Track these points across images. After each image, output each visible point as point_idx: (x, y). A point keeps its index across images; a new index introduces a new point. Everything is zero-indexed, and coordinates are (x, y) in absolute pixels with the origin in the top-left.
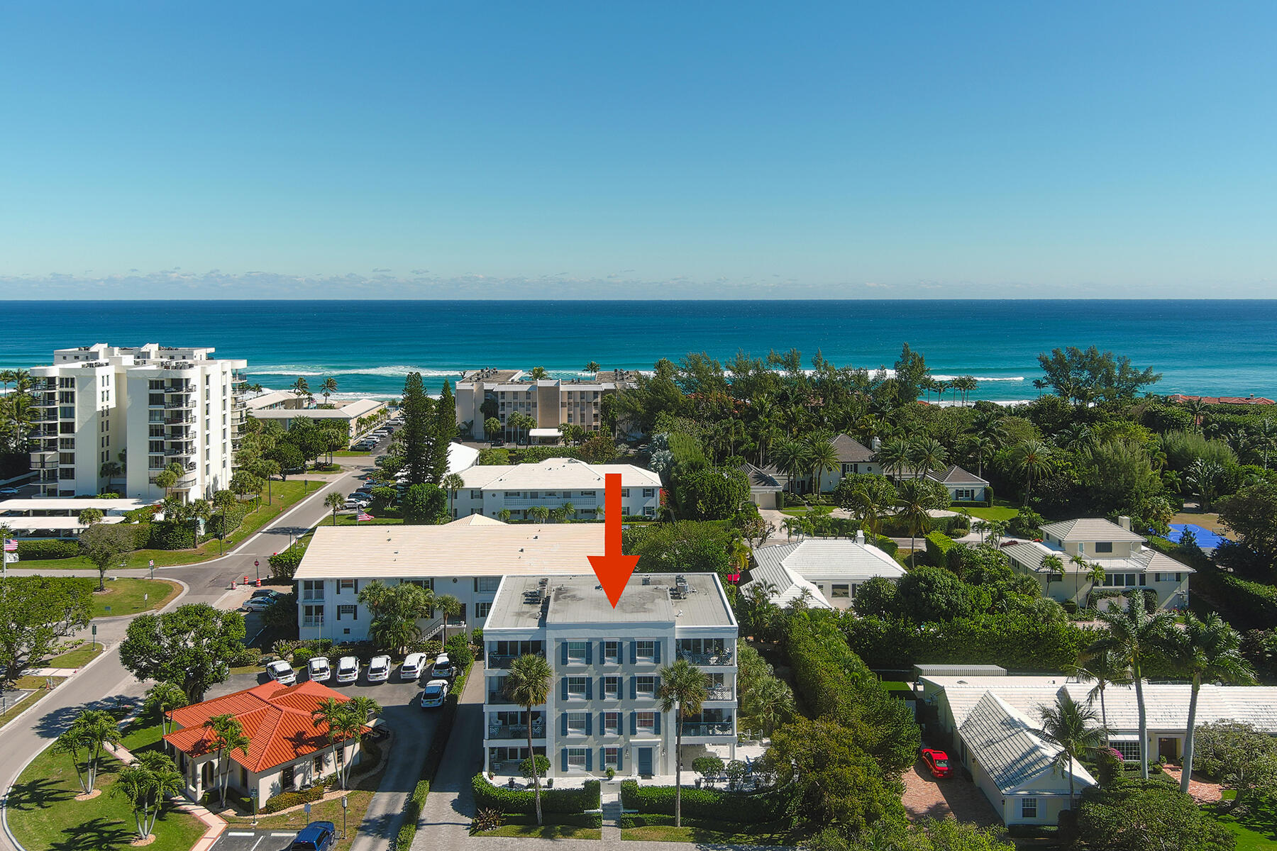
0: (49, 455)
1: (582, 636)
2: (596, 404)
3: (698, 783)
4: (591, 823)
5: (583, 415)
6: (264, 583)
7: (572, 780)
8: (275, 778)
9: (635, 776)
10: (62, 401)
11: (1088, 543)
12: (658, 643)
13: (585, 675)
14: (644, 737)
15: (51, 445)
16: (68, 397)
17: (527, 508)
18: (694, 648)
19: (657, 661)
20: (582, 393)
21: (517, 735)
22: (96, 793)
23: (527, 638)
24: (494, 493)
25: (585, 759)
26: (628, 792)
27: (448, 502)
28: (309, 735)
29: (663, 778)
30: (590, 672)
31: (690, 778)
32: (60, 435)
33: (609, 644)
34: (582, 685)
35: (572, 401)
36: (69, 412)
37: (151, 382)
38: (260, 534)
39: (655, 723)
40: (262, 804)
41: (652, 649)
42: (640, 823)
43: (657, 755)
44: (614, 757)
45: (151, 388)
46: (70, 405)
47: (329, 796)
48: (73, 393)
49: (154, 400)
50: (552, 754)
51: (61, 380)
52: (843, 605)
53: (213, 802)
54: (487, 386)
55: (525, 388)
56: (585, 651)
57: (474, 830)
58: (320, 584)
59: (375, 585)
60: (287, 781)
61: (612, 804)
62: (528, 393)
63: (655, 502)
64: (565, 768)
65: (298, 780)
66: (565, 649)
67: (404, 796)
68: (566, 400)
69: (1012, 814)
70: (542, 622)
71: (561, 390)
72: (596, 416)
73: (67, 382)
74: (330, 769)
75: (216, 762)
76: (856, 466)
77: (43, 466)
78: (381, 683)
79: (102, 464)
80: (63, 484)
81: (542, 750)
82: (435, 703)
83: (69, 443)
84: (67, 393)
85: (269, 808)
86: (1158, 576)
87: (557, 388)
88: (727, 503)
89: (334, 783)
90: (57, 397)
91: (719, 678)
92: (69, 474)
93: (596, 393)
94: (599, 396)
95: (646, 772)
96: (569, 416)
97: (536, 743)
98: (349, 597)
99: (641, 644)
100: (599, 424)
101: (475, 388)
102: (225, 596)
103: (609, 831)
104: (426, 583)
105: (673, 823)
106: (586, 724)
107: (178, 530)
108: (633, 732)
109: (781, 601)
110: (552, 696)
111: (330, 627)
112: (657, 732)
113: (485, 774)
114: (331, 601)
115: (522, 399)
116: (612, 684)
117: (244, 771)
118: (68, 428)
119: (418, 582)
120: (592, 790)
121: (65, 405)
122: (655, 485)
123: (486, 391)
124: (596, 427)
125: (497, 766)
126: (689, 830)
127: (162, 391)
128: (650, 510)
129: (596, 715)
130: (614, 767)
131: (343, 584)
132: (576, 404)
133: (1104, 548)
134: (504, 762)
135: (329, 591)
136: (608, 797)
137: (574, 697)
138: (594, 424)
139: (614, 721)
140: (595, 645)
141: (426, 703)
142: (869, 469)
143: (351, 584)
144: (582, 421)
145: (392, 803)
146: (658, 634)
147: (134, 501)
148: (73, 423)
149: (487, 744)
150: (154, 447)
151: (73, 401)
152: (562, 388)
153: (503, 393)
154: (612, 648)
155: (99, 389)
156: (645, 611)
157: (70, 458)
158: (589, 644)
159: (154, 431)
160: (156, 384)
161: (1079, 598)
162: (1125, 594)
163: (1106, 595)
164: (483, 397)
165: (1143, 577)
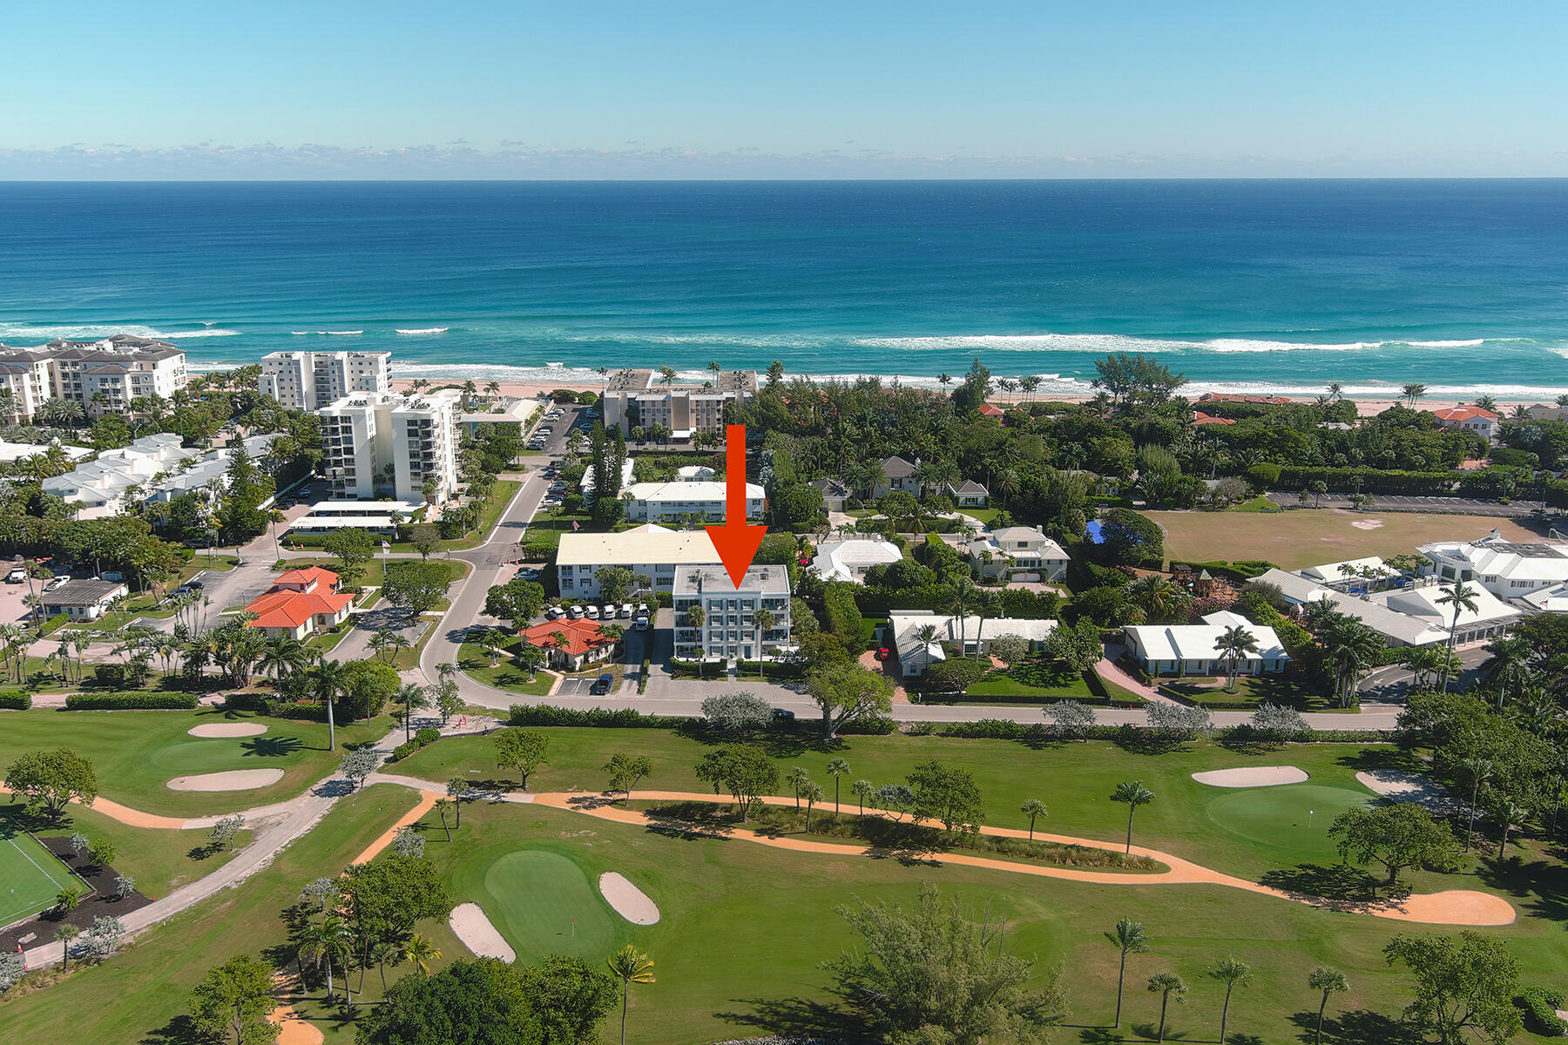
0: (339, 470)
1: (718, 598)
2: (719, 410)
3: (771, 660)
4: (724, 675)
5: (708, 420)
6: (520, 562)
7: (715, 659)
8: (582, 657)
9: (743, 657)
10: (343, 433)
11: (1013, 543)
12: (753, 601)
13: (720, 614)
14: (747, 641)
15: (338, 463)
16: (347, 430)
17: (677, 513)
18: (770, 603)
19: (753, 608)
20: (707, 401)
21: (689, 640)
22: (498, 665)
23: (693, 598)
24: (654, 503)
25: (720, 650)
26: (739, 663)
27: (625, 508)
28: (592, 640)
29: (755, 659)
30: (722, 613)
31: (766, 658)
32: (344, 456)
33: (730, 601)
34: (719, 619)
35: (699, 408)
36: (349, 440)
37: (408, 421)
38: (498, 527)
39: (752, 635)
40: (577, 669)
41: (751, 603)
42: (745, 675)
43: (753, 649)
44: (734, 650)
45: (409, 425)
46: (349, 435)
47: (604, 666)
48: (350, 427)
49: (411, 433)
50: (705, 648)
51: (342, 417)
52: (859, 580)
53: (554, 667)
54: (631, 395)
55: (662, 397)
56: (720, 604)
57: (673, 678)
58: (570, 567)
59: (602, 569)
60: (586, 660)
61: (732, 669)
62: (664, 401)
63: (760, 509)
64: (711, 655)
65: (591, 659)
66: (710, 603)
67: (639, 666)
68: (694, 408)
69: (906, 672)
70: (700, 591)
71: (690, 399)
72: (719, 420)
74: (602, 656)
75: (553, 651)
76: (901, 480)
77: (335, 478)
78: (611, 619)
79: (375, 475)
80: (348, 490)
81: (701, 647)
82: (644, 628)
83: (351, 462)
84: (346, 427)
85: (581, 670)
86: (1049, 561)
87: (687, 398)
88: (806, 511)
89: (606, 661)
90: (340, 431)
91: (782, 616)
92: (353, 482)
93: (719, 402)
94: (722, 403)
95: (748, 656)
96: (697, 419)
97: (698, 644)
98: (586, 575)
99: (745, 601)
100: (721, 426)
101: (620, 397)
102: (500, 570)
103: (731, 678)
104: (630, 567)
105: (759, 675)
106: (721, 636)
107: (453, 527)
108: (742, 639)
109: (824, 577)
110: (705, 623)
111: (578, 590)
112: (753, 639)
113: (675, 657)
114: (577, 577)
115: (659, 406)
116: (733, 619)
117: (566, 655)
118: (349, 451)
119: (625, 567)
120: (724, 663)
121: (345, 435)
122: (760, 497)
123: (629, 399)
124: (719, 429)
125: (680, 653)
126: (766, 678)
127: (417, 428)
128: (757, 514)
129: (725, 632)
130: (733, 654)
131: (583, 567)
132: (703, 411)
133: (1023, 545)
134: (683, 651)
135: (575, 571)
136: (731, 666)
137: (714, 624)
138: (717, 426)
139: (734, 635)
140: (724, 601)
141: (639, 629)
142: (910, 482)
143: (588, 567)
144: (708, 424)
145: (633, 668)
146: (754, 596)
147: (406, 503)
148: (352, 448)
149: (675, 644)
150: (414, 465)
151: (351, 433)
152: (692, 398)
153: (643, 402)
154: (732, 603)
155: (368, 423)
156: (748, 586)
157: (352, 472)
158: (722, 601)
159: (412, 455)
160: (411, 423)
161: (1001, 574)
162: (1028, 571)
163: (1016, 572)
164: (627, 404)
165: (1040, 562)
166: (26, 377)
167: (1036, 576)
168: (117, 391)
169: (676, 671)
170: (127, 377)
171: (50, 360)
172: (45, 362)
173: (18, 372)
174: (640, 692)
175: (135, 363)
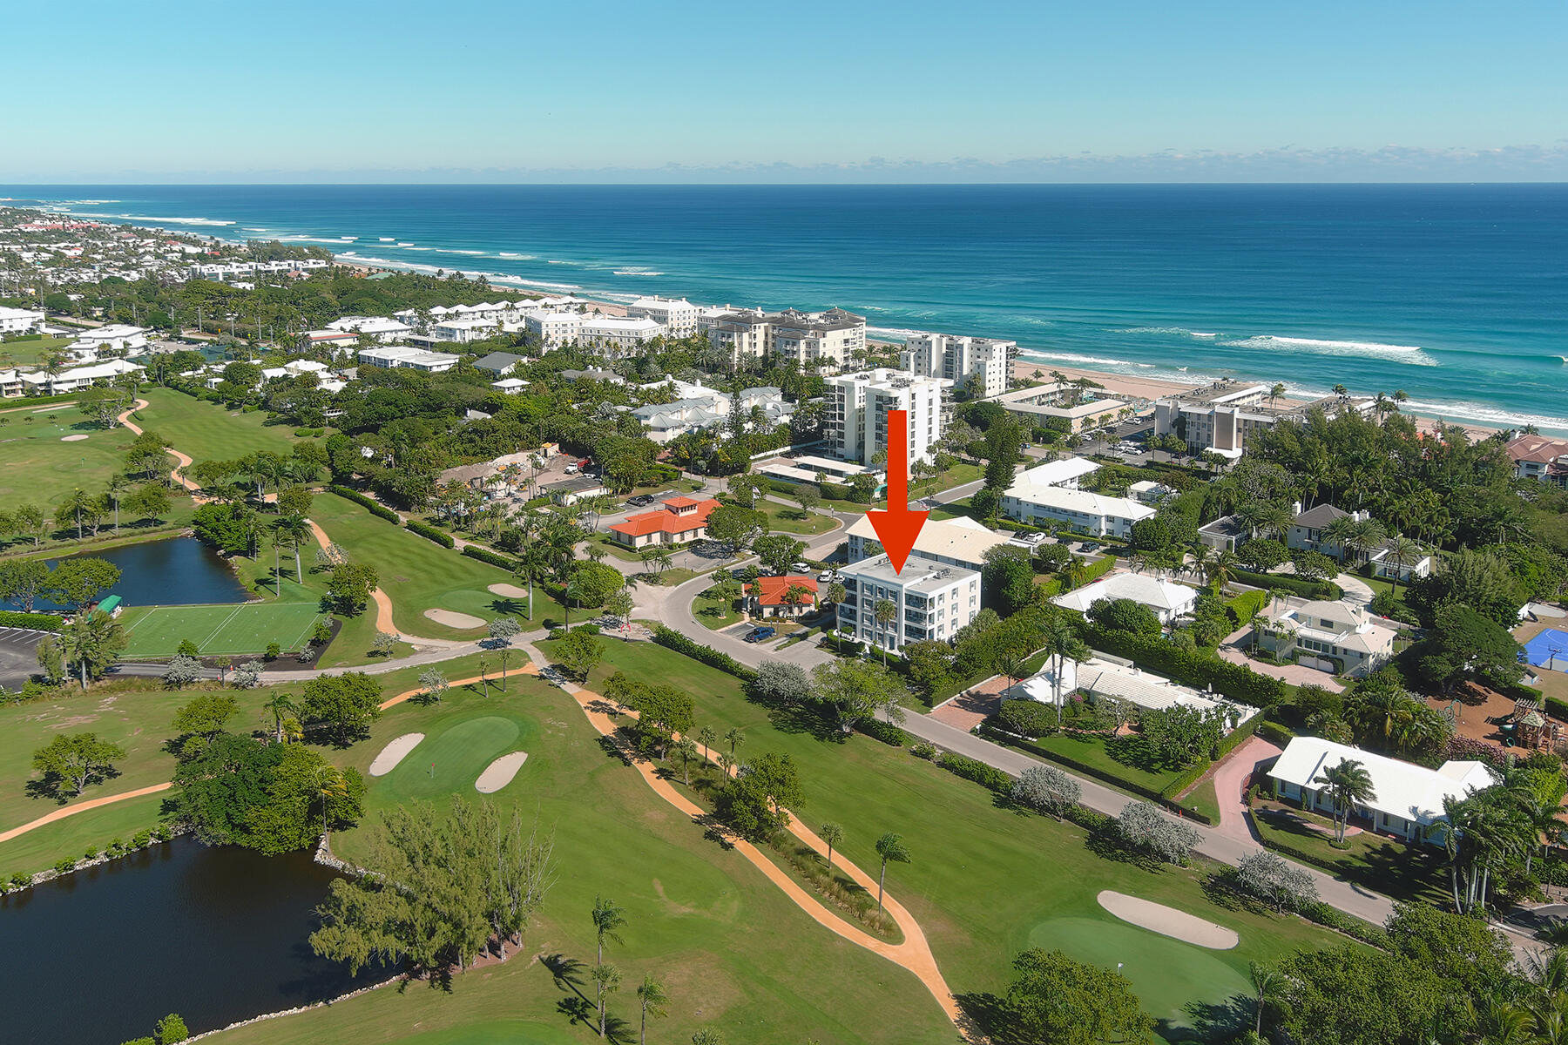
0: (832, 432)
1: (870, 582)
4: (855, 656)
7: (858, 640)
10: (839, 401)
11: (1315, 619)
15: (833, 426)
16: (841, 398)
17: (1046, 518)
20: (1258, 422)
21: (850, 618)
22: (723, 600)
23: (853, 578)
24: (1028, 504)
25: (870, 635)
26: (872, 649)
27: (1000, 504)
30: (872, 598)
32: (837, 421)
33: (879, 588)
34: (869, 603)
36: (842, 407)
37: (877, 396)
39: (895, 627)
41: (895, 595)
46: (842, 403)
47: (787, 623)
48: (844, 398)
50: (856, 627)
51: (839, 387)
53: (751, 613)
54: (1181, 405)
55: (1207, 411)
56: (870, 588)
60: (776, 613)
61: (867, 654)
64: (862, 637)
66: (864, 586)
67: (810, 630)
68: (1240, 427)
71: (1236, 417)
73: (841, 389)
74: (795, 614)
77: (831, 439)
79: (859, 441)
80: (839, 450)
81: (853, 625)
83: (842, 426)
84: (841, 395)
86: (1354, 651)
87: (1232, 415)
92: (841, 444)
97: (853, 622)
101: (1171, 406)
105: (883, 665)
106: (871, 620)
110: (860, 604)
113: (835, 630)
115: (1204, 421)
117: (758, 604)
118: (841, 417)
121: (840, 403)
123: (1179, 410)
125: (838, 627)
127: (882, 403)
130: (881, 641)
132: (1249, 432)
133: (1327, 623)
134: (841, 626)
135: (860, 543)
136: (867, 650)
137: (866, 607)
146: (903, 589)
147: (864, 468)
148: (844, 414)
150: (878, 437)
151: (844, 401)
153: (1189, 413)
155: (858, 395)
157: (841, 435)
159: (877, 427)
160: (879, 398)
161: (1287, 651)
162: (1319, 657)
163: (1305, 654)
164: (1177, 414)
165: (1335, 649)
166: (746, 335)
167: (1329, 666)
168: (794, 353)
169: (827, 641)
170: (802, 342)
171: (767, 324)
172: (762, 325)
173: (740, 331)
174: (779, 649)
175: (811, 332)
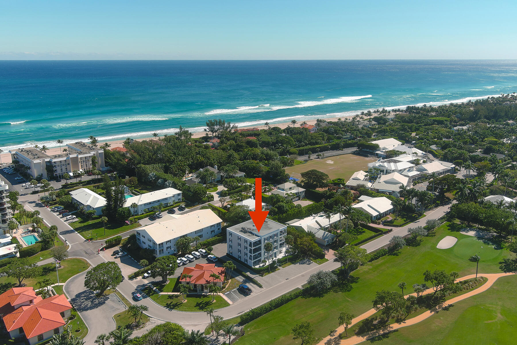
4: (276, 267)
7: (270, 262)
17: (150, 207)
18: (282, 232)
19: (277, 237)
21: (257, 258)
22: (185, 300)
23: (258, 240)
24: (141, 205)
29: (279, 257)
30: (268, 242)
33: (271, 236)
42: (283, 264)
43: (277, 253)
47: (229, 282)
54: (47, 160)
56: (268, 239)
57: (262, 276)
58: (162, 244)
62: (66, 160)
63: (181, 197)
66: (265, 240)
67: (242, 276)
68: (80, 161)
71: (79, 157)
72: (90, 164)
86: (301, 192)
94: (90, 157)
96: (81, 166)
98: (169, 245)
99: (275, 234)
101: (41, 161)
103: (280, 268)
104: (186, 235)
105: (287, 263)
106: (267, 252)
108: (274, 250)
111: (165, 253)
112: (277, 249)
113: (253, 267)
114: (165, 247)
115: (63, 163)
122: (179, 192)
125: (255, 265)
126: (290, 263)
128: (179, 199)
131: (167, 242)
132: (83, 161)
133: (290, 188)
146: (277, 232)
153: (54, 162)
164: (45, 164)
165: (298, 193)
167: (298, 198)
169: (260, 272)
174: (260, 286)
